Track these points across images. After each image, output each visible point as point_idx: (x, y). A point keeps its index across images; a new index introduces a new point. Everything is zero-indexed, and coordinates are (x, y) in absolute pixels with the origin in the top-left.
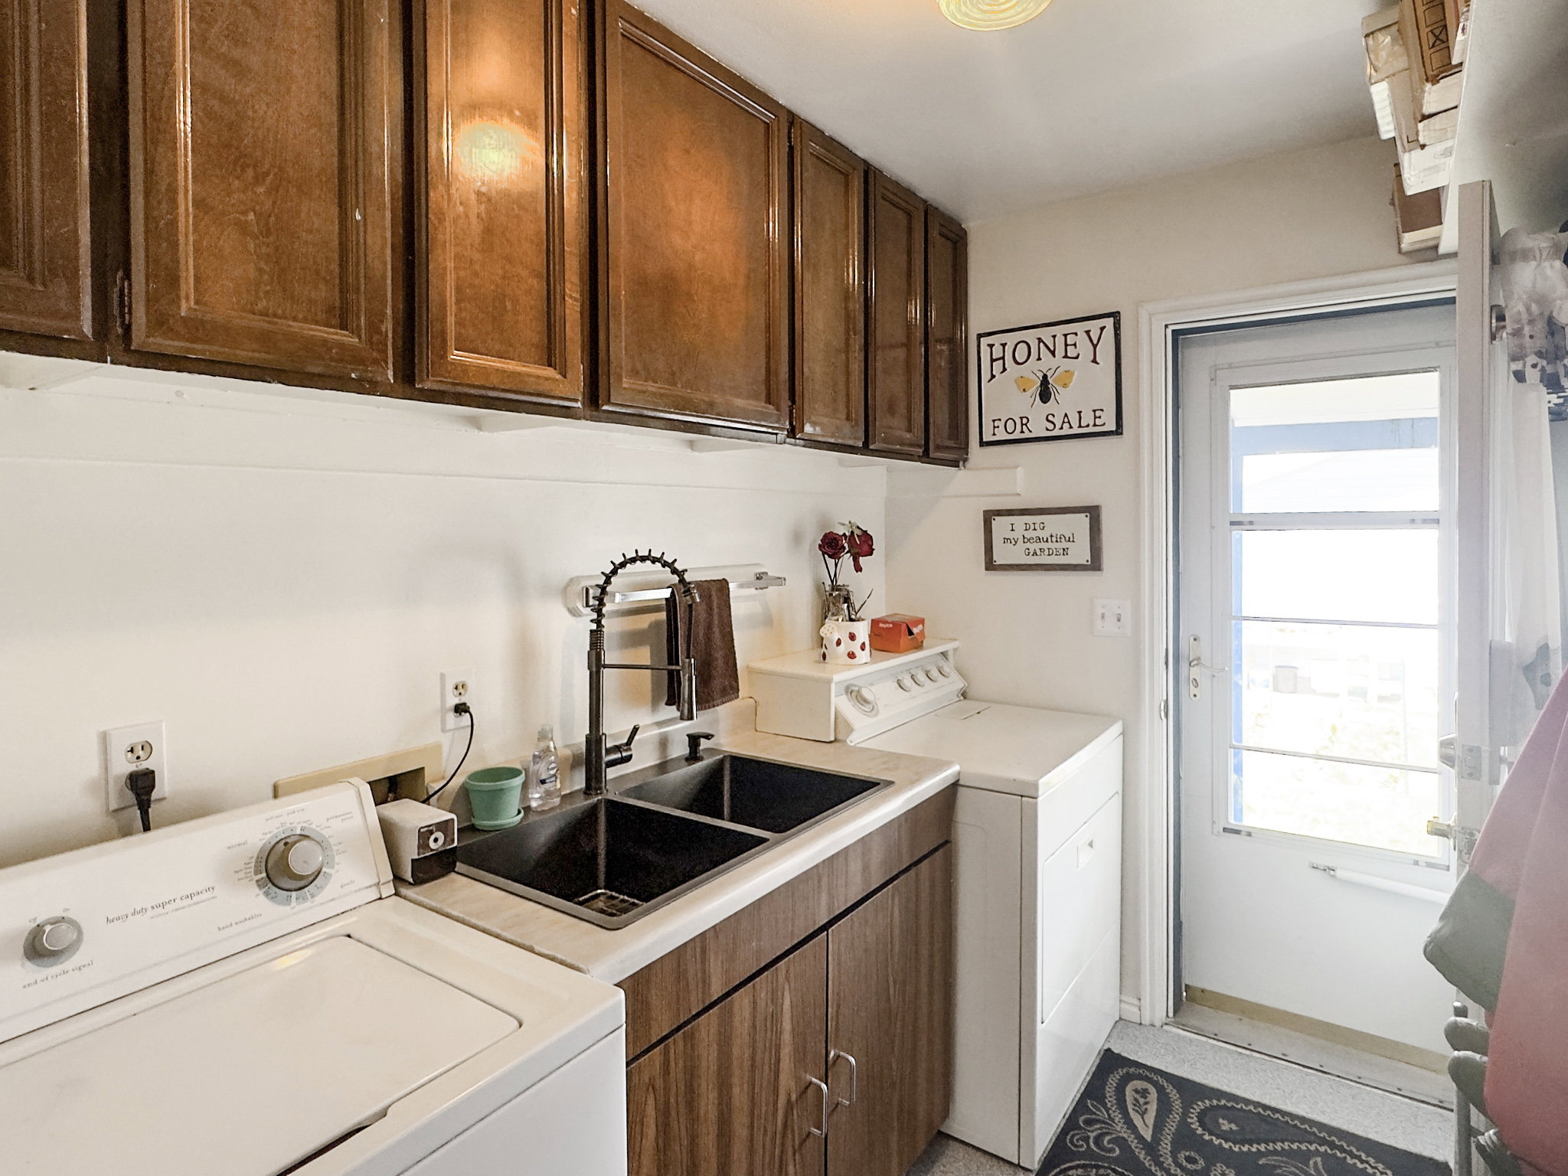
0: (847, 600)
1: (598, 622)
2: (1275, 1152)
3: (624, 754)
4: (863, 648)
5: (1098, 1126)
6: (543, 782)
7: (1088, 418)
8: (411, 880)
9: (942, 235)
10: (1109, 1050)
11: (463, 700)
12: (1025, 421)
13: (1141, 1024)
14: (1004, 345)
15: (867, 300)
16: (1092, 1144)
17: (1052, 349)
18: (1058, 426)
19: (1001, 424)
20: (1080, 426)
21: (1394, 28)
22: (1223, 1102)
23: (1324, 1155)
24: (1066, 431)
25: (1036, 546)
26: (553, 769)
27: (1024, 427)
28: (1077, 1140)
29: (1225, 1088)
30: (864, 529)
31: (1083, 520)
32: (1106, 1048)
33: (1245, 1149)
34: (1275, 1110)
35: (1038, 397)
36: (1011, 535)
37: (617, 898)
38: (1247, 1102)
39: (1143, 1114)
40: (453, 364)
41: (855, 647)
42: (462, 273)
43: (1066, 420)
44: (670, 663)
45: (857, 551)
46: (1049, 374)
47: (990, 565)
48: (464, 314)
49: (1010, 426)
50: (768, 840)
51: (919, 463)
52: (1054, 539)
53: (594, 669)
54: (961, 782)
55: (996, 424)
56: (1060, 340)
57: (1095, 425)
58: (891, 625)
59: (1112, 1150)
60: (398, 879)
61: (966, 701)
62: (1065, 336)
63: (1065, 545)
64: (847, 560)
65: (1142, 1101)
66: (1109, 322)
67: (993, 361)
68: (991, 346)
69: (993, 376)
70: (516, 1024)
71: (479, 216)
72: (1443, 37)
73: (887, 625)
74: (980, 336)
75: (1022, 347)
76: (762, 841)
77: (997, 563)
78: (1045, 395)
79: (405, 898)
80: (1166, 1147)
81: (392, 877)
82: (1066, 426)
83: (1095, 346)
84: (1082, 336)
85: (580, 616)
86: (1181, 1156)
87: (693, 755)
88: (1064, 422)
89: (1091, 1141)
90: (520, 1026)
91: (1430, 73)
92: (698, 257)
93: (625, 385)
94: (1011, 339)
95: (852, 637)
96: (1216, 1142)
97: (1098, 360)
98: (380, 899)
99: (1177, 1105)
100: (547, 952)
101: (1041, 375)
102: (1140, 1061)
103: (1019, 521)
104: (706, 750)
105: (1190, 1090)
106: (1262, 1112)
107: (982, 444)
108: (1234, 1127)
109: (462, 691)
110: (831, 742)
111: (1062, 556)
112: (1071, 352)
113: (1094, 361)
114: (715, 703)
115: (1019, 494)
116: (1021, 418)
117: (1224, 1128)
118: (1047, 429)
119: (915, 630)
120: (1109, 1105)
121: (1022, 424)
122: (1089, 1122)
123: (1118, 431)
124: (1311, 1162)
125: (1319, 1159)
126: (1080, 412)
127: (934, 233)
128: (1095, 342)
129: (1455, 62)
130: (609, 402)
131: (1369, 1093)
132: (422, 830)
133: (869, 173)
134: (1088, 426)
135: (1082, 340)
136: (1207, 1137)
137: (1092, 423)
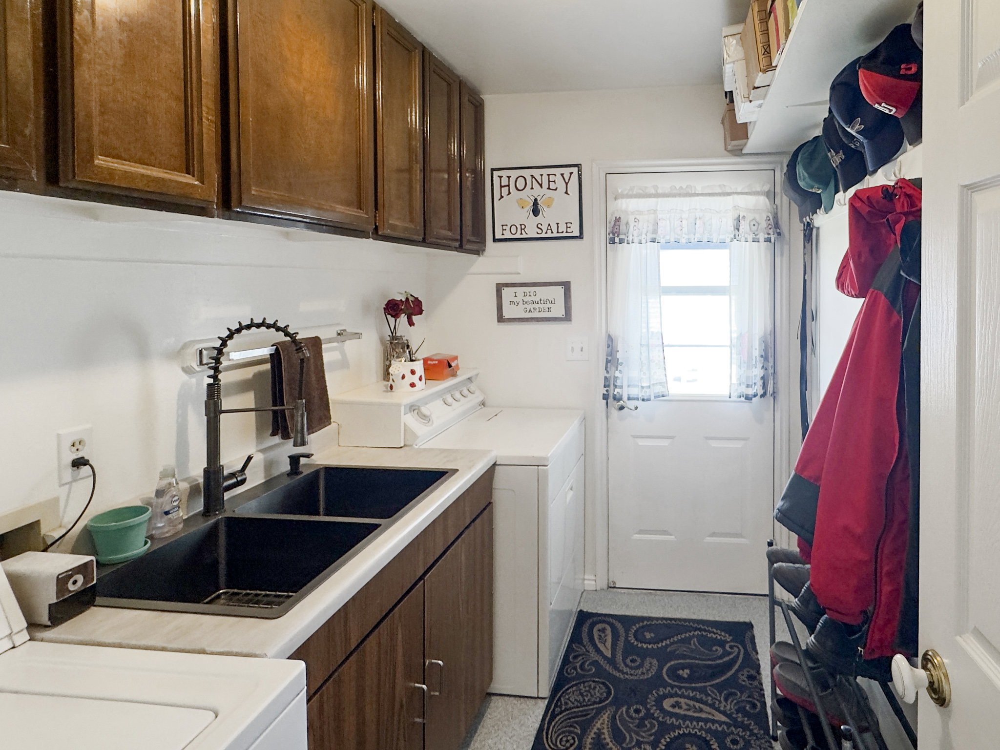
0: (408, 347)
1: (215, 377)
2: (674, 643)
3: (239, 479)
4: (420, 379)
5: (581, 658)
6: (167, 513)
7: (562, 228)
8: (49, 623)
9: (469, 101)
10: (581, 611)
11: (80, 455)
12: (523, 227)
13: (596, 590)
14: (509, 177)
15: (424, 139)
16: (579, 670)
17: (540, 183)
18: (544, 231)
19: (508, 228)
20: (558, 232)
21: (738, 36)
22: (645, 623)
23: (697, 636)
24: (549, 235)
25: (531, 306)
26: (176, 501)
27: (523, 231)
28: (570, 670)
29: (645, 615)
30: (416, 296)
31: (560, 290)
32: (578, 610)
33: (660, 645)
34: (671, 619)
35: (531, 212)
36: (515, 299)
37: (241, 593)
38: (657, 619)
39: (604, 643)
40: (99, 167)
41: (415, 379)
42: (105, 89)
43: (549, 228)
44: (275, 404)
45: (411, 311)
46: (538, 199)
47: (501, 319)
48: (107, 124)
49: (514, 230)
50: (380, 525)
51: (456, 252)
52: (542, 302)
53: (212, 415)
54: (498, 463)
55: (505, 227)
56: (545, 178)
57: (567, 232)
58: (437, 362)
59: (591, 670)
60: (33, 626)
61: (485, 408)
62: (549, 175)
63: (549, 305)
64: (403, 318)
65: (603, 635)
66: (575, 170)
67: (501, 187)
68: (501, 177)
69: (502, 197)
70: (214, 716)
71: (120, 42)
72: (768, 50)
73: (434, 362)
74: (493, 170)
75: (521, 180)
76: (377, 526)
77: (506, 317)
78: (536, 211)
79: (42, 640)
80: (619, 658)
81: (26, 625)
82: (549, 231)
83: (567, 184)
84: (559, 176)
85: (194, 373)
86: (628, 661)
87: (294, 471)
88: (548, 229)
89: (578, 668)
90: (216, 717)
91: (762, 67)
92: (308, 98)
93: (253, 192)
94: (514, 174)
95: (413, 372)
96: (645, 646)
97: (569, 192)
98: (14, 647)
99: (622, 631)
100: (222, 650)
101: (533, 199)
102: (599, 612)
103: (520, 290)
104: (305, 465)
105: (627, 621)
106: (665, 622)
107: (495, 240)
108: (653, 635)
109: (80, 447)
110: (401, 447)
111: (547, 312)
112: (552, 186)
113: (566, 193)
114: (314, 430)
115: (519, 273)
116: (521, 225)
117: (647, 637)
118: (537, 233)
119: (453, 364)
120: (585, 643)
121: (521, 229)
122: (575, 657)
123: (581, 237)
124: (692, 642)
125: (695, 639)
126: (558, 224)
127: (465, 99)
128: (567, 181)
129: (774, 65)
130: (240, 204)
131: (713, 597)
132: (60, 577)
133: (425, 52)
134: (563, 232)
135: (559, 179)
136: (640, 645)
137: (565, 231)
